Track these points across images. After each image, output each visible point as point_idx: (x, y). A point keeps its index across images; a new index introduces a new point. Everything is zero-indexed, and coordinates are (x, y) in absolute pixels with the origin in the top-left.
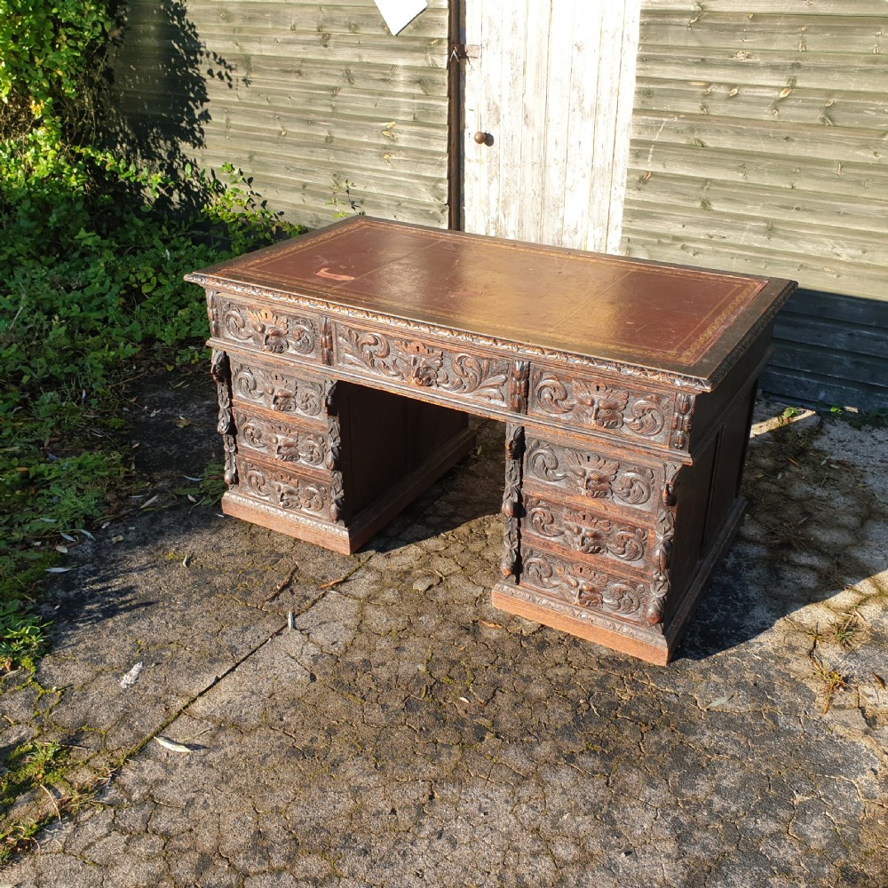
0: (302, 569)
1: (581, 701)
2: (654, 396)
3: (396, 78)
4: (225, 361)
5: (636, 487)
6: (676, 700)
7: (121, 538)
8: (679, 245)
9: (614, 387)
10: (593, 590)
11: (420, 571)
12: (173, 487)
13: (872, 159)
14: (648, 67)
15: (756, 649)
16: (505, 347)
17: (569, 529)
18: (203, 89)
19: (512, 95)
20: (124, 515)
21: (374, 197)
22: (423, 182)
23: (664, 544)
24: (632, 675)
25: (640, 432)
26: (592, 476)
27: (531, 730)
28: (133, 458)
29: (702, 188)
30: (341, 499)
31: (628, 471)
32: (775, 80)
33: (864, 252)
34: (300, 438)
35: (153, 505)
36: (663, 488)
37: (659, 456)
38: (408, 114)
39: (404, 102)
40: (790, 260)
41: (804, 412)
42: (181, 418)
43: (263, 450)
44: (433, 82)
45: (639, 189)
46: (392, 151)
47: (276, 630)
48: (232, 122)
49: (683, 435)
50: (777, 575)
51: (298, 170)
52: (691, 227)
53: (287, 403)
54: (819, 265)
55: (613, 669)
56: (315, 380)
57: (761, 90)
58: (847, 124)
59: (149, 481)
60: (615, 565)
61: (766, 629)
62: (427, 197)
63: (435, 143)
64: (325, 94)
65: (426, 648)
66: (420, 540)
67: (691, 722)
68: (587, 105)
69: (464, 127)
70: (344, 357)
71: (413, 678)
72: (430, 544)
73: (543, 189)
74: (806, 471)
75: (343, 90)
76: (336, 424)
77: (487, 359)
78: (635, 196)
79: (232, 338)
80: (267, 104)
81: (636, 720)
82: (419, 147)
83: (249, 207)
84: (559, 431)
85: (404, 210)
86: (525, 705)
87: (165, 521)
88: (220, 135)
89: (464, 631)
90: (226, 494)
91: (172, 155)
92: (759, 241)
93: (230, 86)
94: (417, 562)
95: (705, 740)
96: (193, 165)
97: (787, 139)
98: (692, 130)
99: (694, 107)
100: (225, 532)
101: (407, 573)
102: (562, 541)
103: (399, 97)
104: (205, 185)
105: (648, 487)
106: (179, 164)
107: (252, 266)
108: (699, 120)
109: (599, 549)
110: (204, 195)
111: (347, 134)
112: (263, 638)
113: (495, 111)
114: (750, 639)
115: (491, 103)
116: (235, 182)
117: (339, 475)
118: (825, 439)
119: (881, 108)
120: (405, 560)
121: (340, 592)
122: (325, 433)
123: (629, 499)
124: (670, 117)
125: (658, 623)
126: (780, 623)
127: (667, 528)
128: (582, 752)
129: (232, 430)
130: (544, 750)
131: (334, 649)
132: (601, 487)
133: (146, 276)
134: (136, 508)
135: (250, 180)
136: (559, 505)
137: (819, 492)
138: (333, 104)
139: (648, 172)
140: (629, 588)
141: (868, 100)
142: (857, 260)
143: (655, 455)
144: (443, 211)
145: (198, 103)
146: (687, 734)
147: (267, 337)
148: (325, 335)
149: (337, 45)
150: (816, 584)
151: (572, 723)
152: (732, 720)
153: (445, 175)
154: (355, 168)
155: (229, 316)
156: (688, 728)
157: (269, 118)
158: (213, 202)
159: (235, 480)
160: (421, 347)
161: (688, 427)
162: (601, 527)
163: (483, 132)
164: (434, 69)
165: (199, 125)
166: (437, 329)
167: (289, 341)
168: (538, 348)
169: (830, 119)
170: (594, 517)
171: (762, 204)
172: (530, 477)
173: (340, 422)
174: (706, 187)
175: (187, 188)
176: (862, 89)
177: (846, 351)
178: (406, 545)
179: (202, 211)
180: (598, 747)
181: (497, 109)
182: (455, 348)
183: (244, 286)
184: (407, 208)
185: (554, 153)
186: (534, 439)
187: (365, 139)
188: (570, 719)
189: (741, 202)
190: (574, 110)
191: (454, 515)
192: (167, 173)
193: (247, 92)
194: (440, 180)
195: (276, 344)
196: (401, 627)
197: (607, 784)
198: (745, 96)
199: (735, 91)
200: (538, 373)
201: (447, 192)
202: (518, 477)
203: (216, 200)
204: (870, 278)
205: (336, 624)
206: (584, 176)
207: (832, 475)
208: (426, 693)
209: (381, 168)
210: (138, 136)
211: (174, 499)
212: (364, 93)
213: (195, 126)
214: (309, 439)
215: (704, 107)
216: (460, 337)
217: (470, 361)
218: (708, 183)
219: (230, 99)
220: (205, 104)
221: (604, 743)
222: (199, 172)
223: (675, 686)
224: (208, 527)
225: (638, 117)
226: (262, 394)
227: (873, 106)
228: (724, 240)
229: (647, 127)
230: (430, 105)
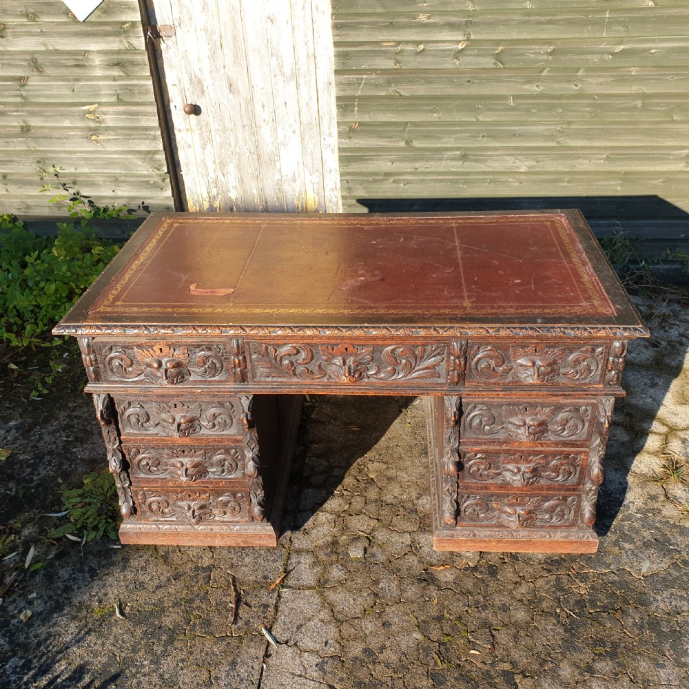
0: (239, 576)
1: (558, 611)
2: (589, 347)
3: (92, 63)
5: (571, 423)
6: (617, 578)
7: (29, 612)
8: (391, 180)
9: (552, 346)
10: (529, 513)
11: (345, 537)
12: (43, 531)
13: (536, 91)
14: (344, 33)
15: (632, 509)
17: (508, 470)
19: (214, 67)
21: (88, 177)
22: (138, 156)
23: (600, 463)
24: (573, 569)
25: (576, 379)
26: (531, 423)
29: (404, 130)
31: (564, 413)
32: (453, 35)
33: (538, 162)
34: (208, 455)
35: (35, 560)
37: (595, 395)
38: (111, 95)
39: (103, 85)
40: (482, 177)
44: (133, 63)
45: (350, 138)
46: (100, 132)
47: (262, 653)
49: (617, 374)
52: (398, 163)
54: (504, 178)
55: (557, 570)
57: (443, 44)
58: (513, 66)
59: (11, 533)
60: (550, 488)
61: (626, 488)
62: (144, 169)
63: (145, 120)
64: (11, 85)
65: (407, 614)
66: (321, 504)
67: (640, 593)
68: (287, 70)
69: (169, 101)
71: (418, 650)
72: (334, 506)
73: (257, 147)
75: (31, 79)
76: (254, 435)
77: (422, 346)
78: (348, 143)
79: (118, 379)
81: (605, 609)
82: (130, 125)
84: (500, 393)
85: (123, 184)
86: (522, 633)
87: (64, 573)
89: (424, 584)
90: (122, 526)
92: (456, 166)
94: (336, 529)
95: (662, 606)
97: (468, 81)
98: (389, 83)
99: (389, 64)
100: (133, 563)
101: (335, 542)
102: (500, 481)
103: (97, 80)
108: (394, 74)
109: (537, 480)
111: (46, 121)
112: (257, 667)
113: (198, 84)
114: (623, 501)
115: (193, 76)
117: (259, 479)
119: (538, 51)
120: (323, 530)
121: (290, 587)
122: (240, 445)
123: (564, 434)
124: (368, 74)
126: (630, 479)
127: (600, 449)
128: (594, 660)
130: (566, 671)
131: (331, 650)
132: (540, 431)
134: (19, 569)
136: (496, 453)
138: (24, 93)
139: (356, 123)
140: (561, 502)
141: (527, 45)
142: (533, 170)
144: (164, 180)
146: (646, 606)
147: (167, 371)
149: (15, 35)
150: (628, 437)
151: (567, 635)
152: (664, 579)
153: (161, 147)
155: (111, 359)
159: (133, 511)
160: (349, 348)
161: (622, 366)
162: (537, 462)
163: (189, 103)
164: (133, 50)
167: (191, 369)
169: (501, 63)
170: (531, 455)
171: (454, 136)
172: (468, 436)
174: (408, 128)
176: (523, 37)
178: (313, 514)
180: (600, 649)
181: (200, 82)
184: (125, 182)
185: (262, 115)
186: (470, 404)
187: (67, 123)
188: (561, 631)
189: (437, 138)
190: (275, 76)
191: (331, 468)
194: (156, 152)
195: (177, 375)
196: (370, 602)
197: (631, 680)
198: (431, 50)
199: (422, 47)
200: (475, 348)
201: (165, 162)
204: (543, 181)
205: (312, 623)
206: (294, 132)
208: (441, 661)
209: (90, 149)
211: (54, 545)
212: (58, 80)
214: (219, 454)
215: (397, 62)
217: (405, 350)
218: (409, 125)
223: (608, 566)
224: (113, 564)
225: (341, 77)
226: (158, 425)
227: (532, 49)
228: (428, 170)
229: (349, 84)
230: (133, 85)
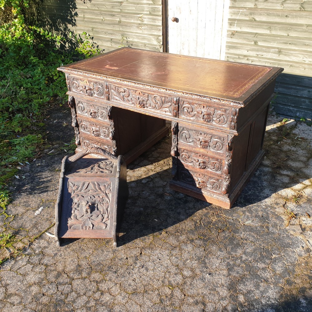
1: (198, 221)
2: (224, 109)
4: (73, 100)
5: (218, 144)
6: (232, 221)
7: (40, 164)
8: (246, 58)
9: (209, 106)
10: (203, 182)
11: (145, 176)
12: (60, 147)
15: (264, 204)
16: (170, 92)
17: (195, 160)
18: (75, 4)
20: (42, 156)
21: (136, 43)
22: (153, 37)
23: (228, 165)
24: (217, 212)
25: (219, 123)
26: (202, 140)
27: (179, 231)
28: (46, 137)
29: (255, 36)
30: (116, 150)
31: (215, 138)
34: (100, 128)
35: (52, 153)
36: (227, 144)
37: (226, 132)
38: (148, 11)
39: (146, 7)
40: (287, 63)
41: (290, 120)
42: (65, 123)
43: (88, 133)
45: (231, 38)
46: (142, 26)
48: (85, 16)
49: (234, 124)
50: (274, 178)
51: (109, 34)
52: (250, 52)
53: (95, 115)
54: (297, 65)
55: (211, 210)
56: (104, 106)
58: (309, 10)
59: (51, 145)
60: (211, 173)
61: (268, 197)
62: (155, 42)
63: (157, 22)
64: (118, 5)
65: (144, 202)
66: (146, 166)
67: (237, 229)
68: (213, 6)
69: (168, 16)
70: (114, 97)
71: (138, 213)
72: (149, 167)
73: (197, 38)
74: (289, 141)
75: (124, 3)
76: (112, 123)
77: (164, 97)
78: (230, 40)
79: (75, 91)
80: (97, 9)
81: (217, 228)
82: (152, 23)
83: (92, 48)
84: (190, 124)
87: (56, 158)
88: (81, 21)
89: (158, 197)
90: (77, 149)
91: (65, 29)
92: (275, 56)
93: (84, 2)
94: (144, 173)
95: (242, 236)
96: (72, 33)
97: (286, 16)
98: (251, 14)
99: (252, 5)
101: (140, 177)
102: (192, 165)
103: (144, 5)
104: (77, 40)
105: (222, 144)
106: (68, 33)
107: (82, 65)
108: (253, 10)
109: (205, 167)
110: (77, 44)
111: (126, 19)
114: (262, 200)
115: (178, 6)
116: (87, 39)
117: (114, 142)
118: (297, 130)
120: (140, 172)
122: (109, 126)
123: (215, 149)
124: (243, 9)
125: (226, 193)
126: (274, 195)
127: (229, 159)
128: (196, 239)
129: (77, 125)
130: (183, 238)
132: (205, 145)
133: (55, 73)
134: (46, 154)
135: (93, 38)
136: (191, 151)
137: (293, 149)
138: (121, 8)
139: (235, 31)
140: (216, 181)
143: (224, 132)
144: (161, 47)
145: (73, 10)
146: (235, 233)
147: (87, 90)
148: (107, 89)
150: (289, 181)
151: (194, 229)
152: (252, 229)
153: (161, 34)
154: (129, 32)
155: (73, 83)
156: (236, 231)
157: (98, 14)
158: (80, 46)
159: (79, 144)
160: (141, 93)
161: (236, 121)
162: (206, 160)
163: (175, 17)
165: (74, 18)
166: (145, 86)
167: (95, 92)
168: (182, 92)
169: (303, 8)
170: (203, 155)
171: (277, 42)
172: (181, 141)
173: (114, 122)
174: (256, 36)
175: (70, 42)
177: (307, 98)
178: (141, 167)
179: (76, 50)
180: (202, 237)
181: (180, 9)
182: (153, 93)
183: (78, 71)
184: (148, 47)
185: (201, 25)
186: (182, 127)
187: (132, 21)
188: (193, 227)
189: (269, 42)
190: (208, 8)
191: (159, 157)
192: (64, 36)
193: (90, 4)
194: (159, 36)
195: (90, 93)
196: (136, 195)
200: (182, 102)
201: (162, 40)
202: (177, 142)
203: (81, 46)
206: (212, 33)
207: (298, 143)
209: (138, 32)
210: (53, 22)
211: (59, 151)
212: (132, 4)
213: (73, 18)
214: (104, 128)
215: (255, 5)
216: (154, 88)
217: (158, 98)
218: (257, 34)
219: (84, 7)
220: (76, 9)
221: (205, 236)
222: (75, 35)
223: (232, 216)
225: (231, 10)
226: (86, 112)
228: (262, 56)
229: (234, 14)
230: (155, 7)
